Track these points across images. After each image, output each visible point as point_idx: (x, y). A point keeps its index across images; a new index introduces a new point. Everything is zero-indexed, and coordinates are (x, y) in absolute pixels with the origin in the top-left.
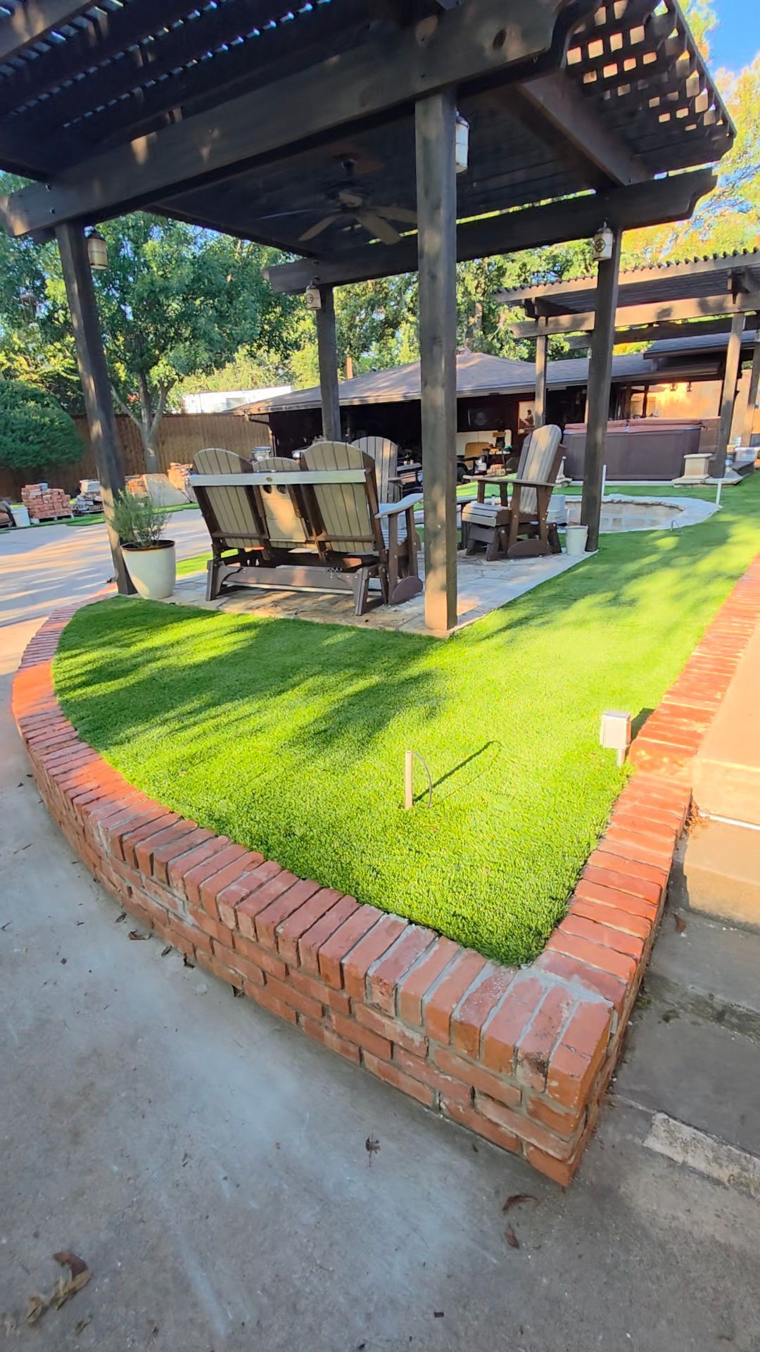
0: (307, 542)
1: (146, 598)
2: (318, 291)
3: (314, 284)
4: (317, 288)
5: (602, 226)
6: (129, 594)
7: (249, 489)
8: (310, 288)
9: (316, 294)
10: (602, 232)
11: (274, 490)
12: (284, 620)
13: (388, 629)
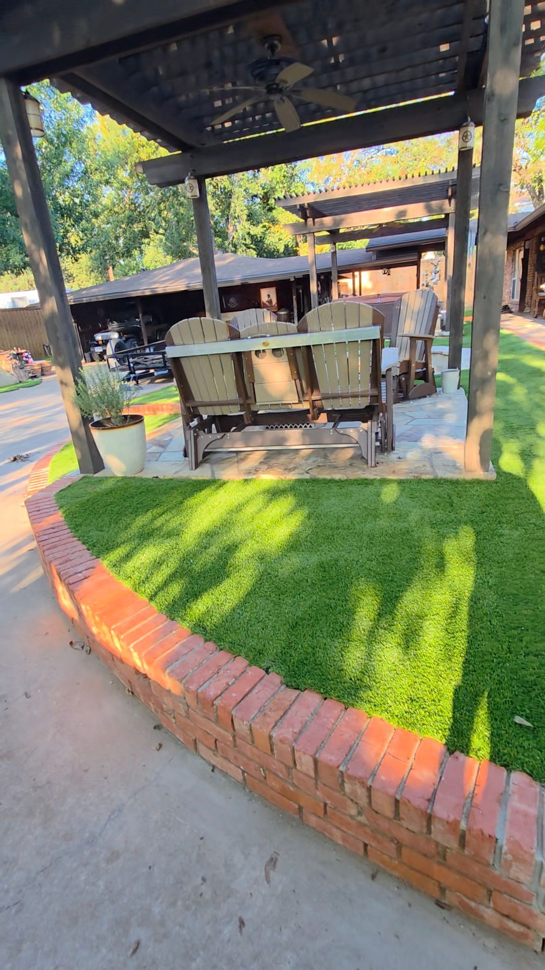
0: (300, 402)
1: (119, 475)
2: (196, 181)
3: (191, 175)
4: (194, 179)
5: (467, 121)
6: (95, 473)
7: (238, 357)
8: (189, 179)
9: (195, 183)
10: (467, 126)
11: (269, 355)
12: (298, 480)
13: (424, 477)
